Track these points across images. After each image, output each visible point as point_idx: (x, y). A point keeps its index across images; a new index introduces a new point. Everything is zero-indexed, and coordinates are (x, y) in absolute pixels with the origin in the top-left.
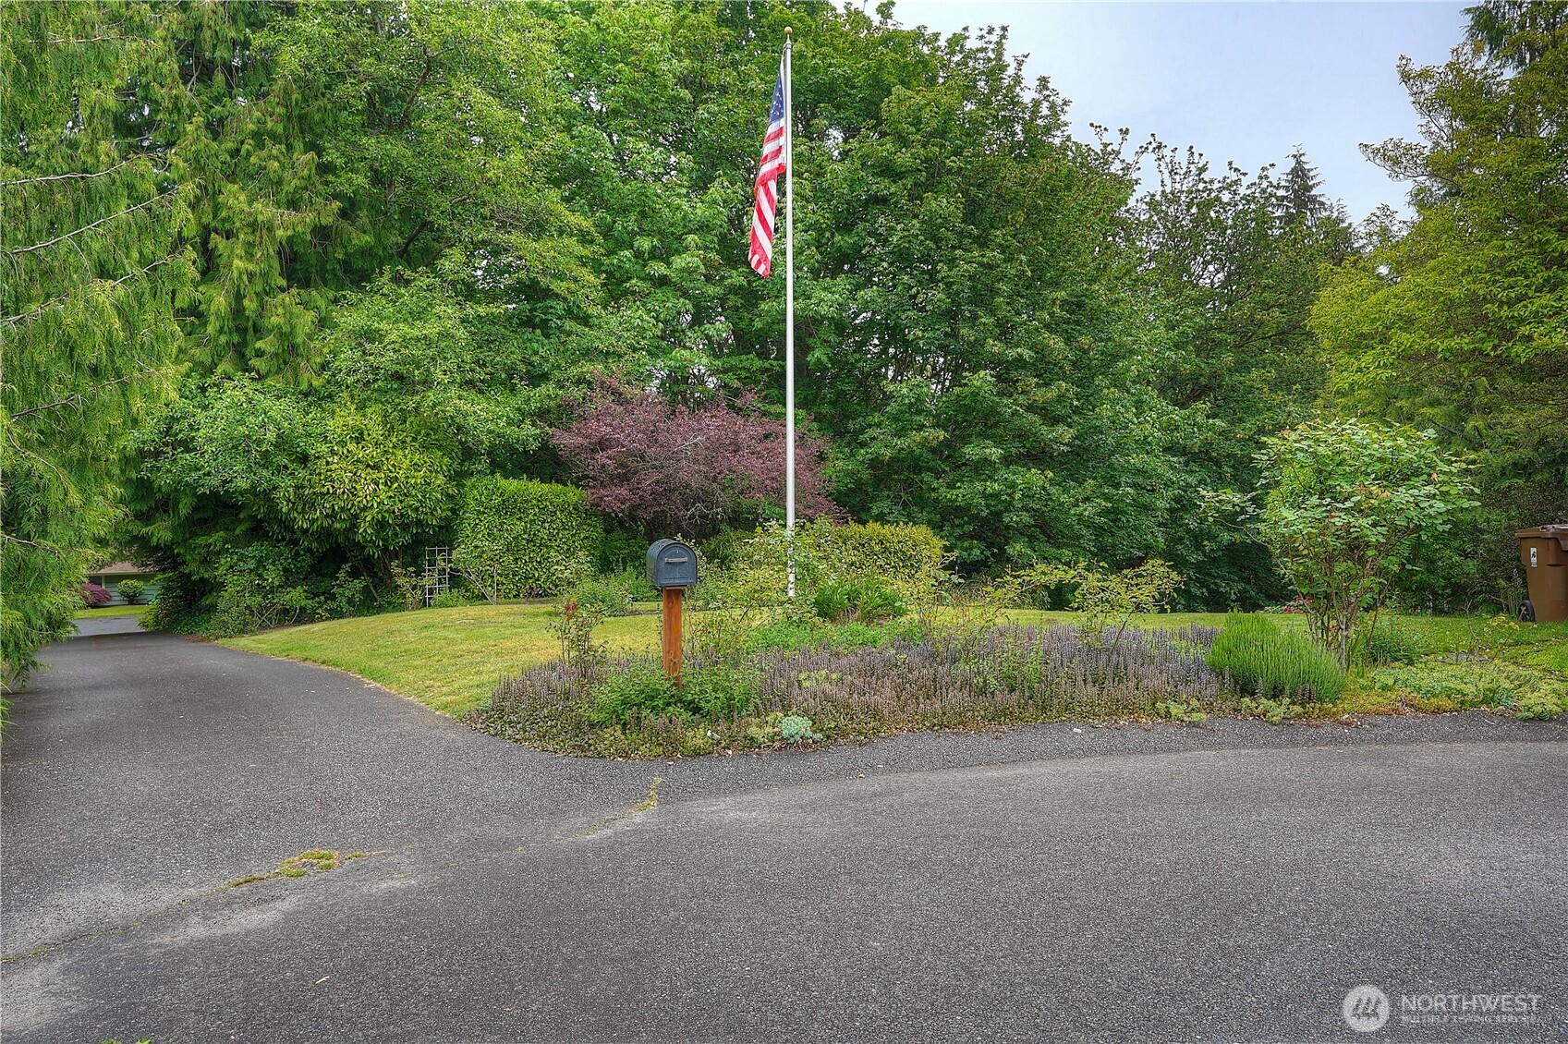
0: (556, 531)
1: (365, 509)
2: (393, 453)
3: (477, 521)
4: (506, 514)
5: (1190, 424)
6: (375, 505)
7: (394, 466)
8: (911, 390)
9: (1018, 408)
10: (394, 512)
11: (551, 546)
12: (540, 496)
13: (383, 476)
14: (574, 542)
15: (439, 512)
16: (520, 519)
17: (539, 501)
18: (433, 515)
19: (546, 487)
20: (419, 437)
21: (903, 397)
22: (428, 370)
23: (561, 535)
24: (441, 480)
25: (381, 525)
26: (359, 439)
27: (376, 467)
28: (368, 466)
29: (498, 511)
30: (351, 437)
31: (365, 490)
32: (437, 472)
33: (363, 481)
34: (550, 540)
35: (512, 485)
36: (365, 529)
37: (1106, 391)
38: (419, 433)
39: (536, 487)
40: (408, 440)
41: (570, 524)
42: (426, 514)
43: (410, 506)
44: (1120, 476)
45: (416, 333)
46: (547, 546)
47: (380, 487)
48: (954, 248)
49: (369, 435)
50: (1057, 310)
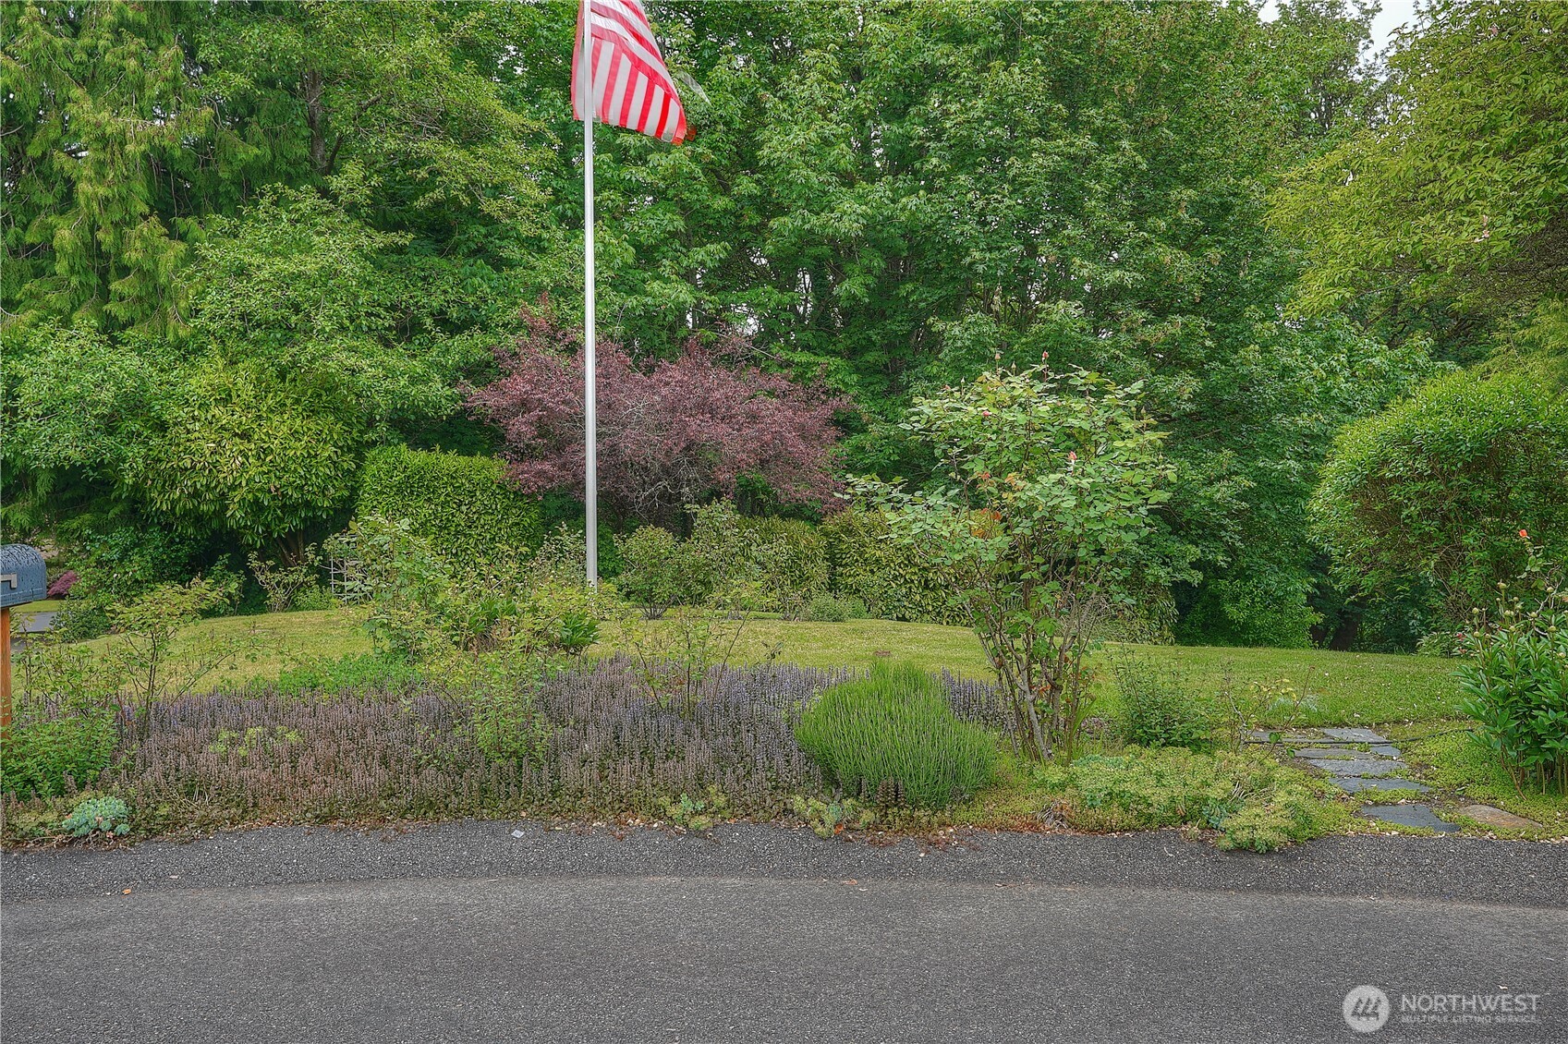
0: (476, 516)
1: (233, 488)
2: (269, 419)
3: (375, 503)
4: (412, 492)
5: (1408, 369)
6: (244, 484)
7: (267, 434)
8: (966, 330)
9: (1117, 352)
10: (270, 491)
11: (470, 535)
12: (456, 472)
13: (253, 446)
14: (500, 529)
15: (332, 491)
16: (429, 500)
17: (454, 478)
18: (324, 496)
19: (463, 460)
20: (303, 399)
21: (955, 339)
22: (308, 315)
23: (482, 521)
24: (329, 450)
25: (256, 507)
26: (226, 400)
27: (245, 436)
28: (236, 435)
29: (400, 491)
30: (215, 400)
31: (230, 464)
32: (325, 442)
33: (228, 453)
34: (470, 527)
35: (419, 458)
36: (235, 514)
37: (1259, 326)
38: (304, 393)
39: (451, 461)
40: (289, 402)
41: (494, 507)
42: (314, 493)
43: (291, 484)
44: (1284, 444)
45: (292, 268)
46: (465, 535)
47: (250, 461)
48: (1030, 135)
49: (239, 396)
50: (1183, 214)
